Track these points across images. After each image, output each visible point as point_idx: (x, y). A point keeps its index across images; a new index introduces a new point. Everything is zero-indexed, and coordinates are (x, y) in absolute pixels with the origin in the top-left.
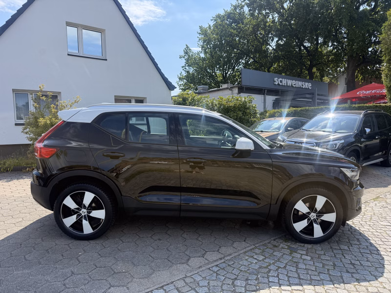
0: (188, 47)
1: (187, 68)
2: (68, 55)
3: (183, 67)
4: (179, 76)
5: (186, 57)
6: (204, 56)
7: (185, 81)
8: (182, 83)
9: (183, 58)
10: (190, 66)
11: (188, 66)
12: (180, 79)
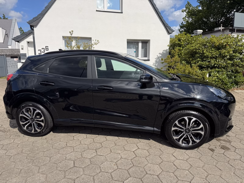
0: (188, 3)
1: (187, 18)
2: (97, 11)
3: (183, 19)
4: (181, 25)
5: (187, 11)
6: (201, 9)
7: (185, 28)
8: (183, 30)
9: (185, 12)
10: (189, 17)
11: (188, 17)
12: (181, 27)
